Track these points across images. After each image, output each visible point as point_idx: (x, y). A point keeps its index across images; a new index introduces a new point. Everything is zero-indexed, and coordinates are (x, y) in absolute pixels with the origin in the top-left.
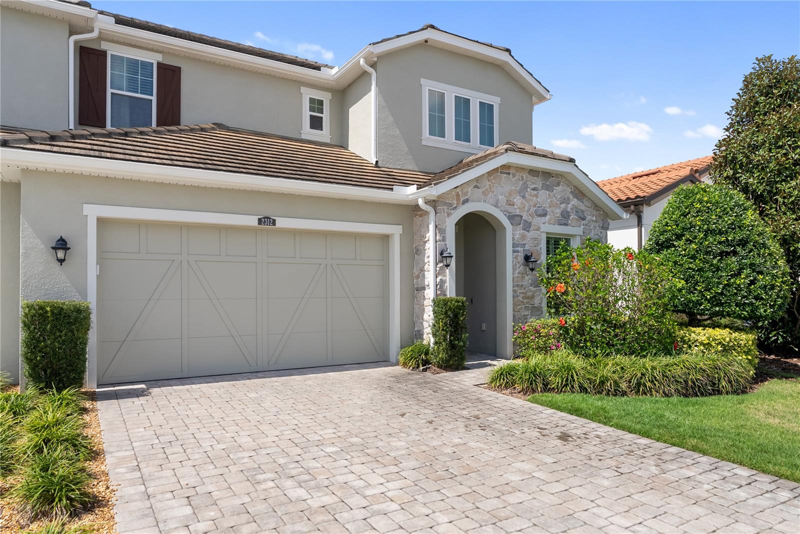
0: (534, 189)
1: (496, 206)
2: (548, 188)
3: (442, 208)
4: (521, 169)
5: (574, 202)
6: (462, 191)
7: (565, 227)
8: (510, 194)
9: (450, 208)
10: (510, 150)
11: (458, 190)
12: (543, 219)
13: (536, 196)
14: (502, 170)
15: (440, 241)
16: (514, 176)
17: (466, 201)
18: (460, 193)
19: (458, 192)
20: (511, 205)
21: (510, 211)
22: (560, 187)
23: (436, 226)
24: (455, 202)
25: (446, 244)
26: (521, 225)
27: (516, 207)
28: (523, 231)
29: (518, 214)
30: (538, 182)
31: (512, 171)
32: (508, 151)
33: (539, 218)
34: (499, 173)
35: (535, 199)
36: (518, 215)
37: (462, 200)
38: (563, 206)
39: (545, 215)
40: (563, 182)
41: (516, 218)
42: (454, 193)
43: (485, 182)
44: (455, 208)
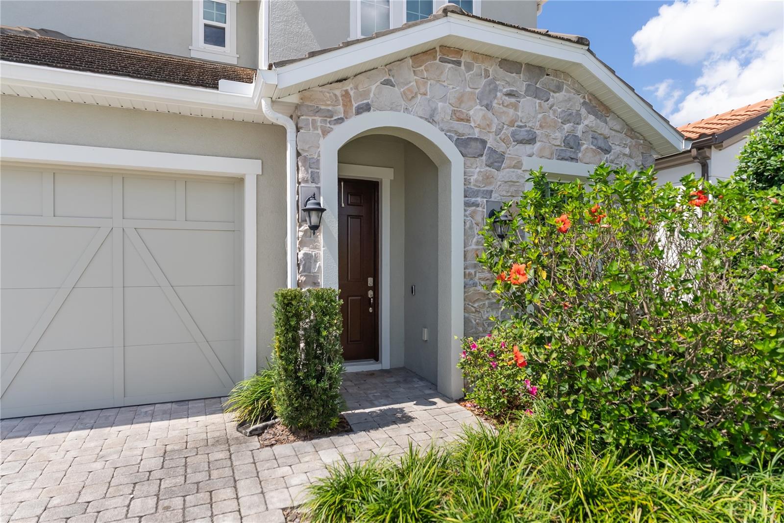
0: (510, 94)
1: (431, 119)
2: (536, 94)
3: (310, 118)
4: (482, 55)
5: (590, 120)
6: (356, 88)
7: (573, 164)
8: (460, 100)
9: (329, 120)
10: (453, 12)
11: (348, 86)
12: (528, 148)
13: (515, 107)
14: (444, 55)
15: (306, 181)
16: (469, 67)
17: (367, 108)
18: (352, 93)
19: (347, 92)
20: (462, 120)
21: (460, 131)
22: (563, 93)
23: (298, 154)
24: (340, 108)
25: (319, 188)
26: (484, 158)
27: (472, 124)
28: (488, 168)
29: (476, 136)
30: (520, 82)
31: (465, 58)
32: (449, 14)
33: (519, 147)
34: (437, 61)
35: (511, 111)
36: (476, 139)
37: (355, 105)
38: (567, 127)
39: (531, 141)
40: (568, 85)
41: (473, 144)
42: (338, 93)
43: (408, 76)
44: (340, 121)
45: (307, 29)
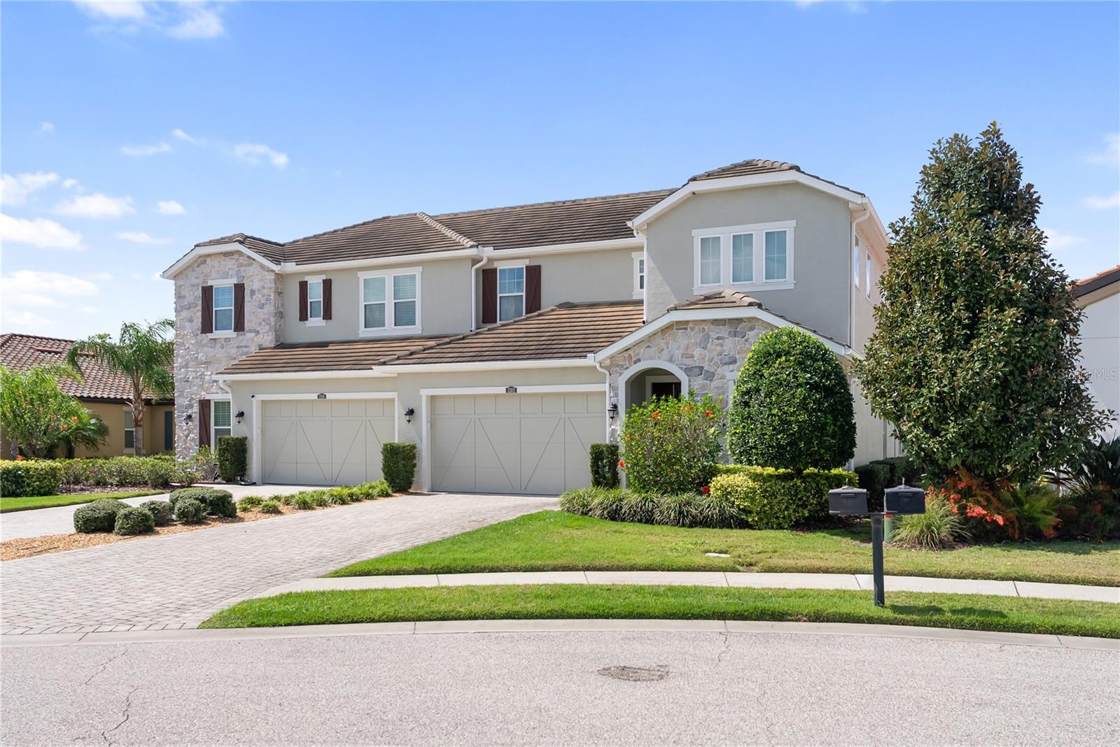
0: (718, 338)
1: (671, 360)
2: (736, 335)
3: (615, 369)
4: (700, 321)
6: (634, 351)
8: (687, 348)
9: (622, 368)
10: (671, 310)
11: (630, 352)
12: (731, 367)
13: (722, 345)
15: (613, 397)
16: (692, 329)
17: (639, 360)
18: (633, 355)
19: (630, 355)
20: (688, 358)
21: (688, 364)
22: (755, 330)
23: (610, 385)
24: (627, 362)
25: (618, 400)
26: (702, 375)
27: (695, 359)
28: (705, 381)
29: (697, 365)
30: (724, 331)
31: (691, 325)
33: (726, 367)
34: (675, 330)
35: (719, 348)
36: (696, 367)
37: (633, 360)
39: (734, 361)
40: (758, 325)
41: (695, 369)
42: (626, 356)
43: (660, 342)
44: (628, 368)
45: (668, 288)
